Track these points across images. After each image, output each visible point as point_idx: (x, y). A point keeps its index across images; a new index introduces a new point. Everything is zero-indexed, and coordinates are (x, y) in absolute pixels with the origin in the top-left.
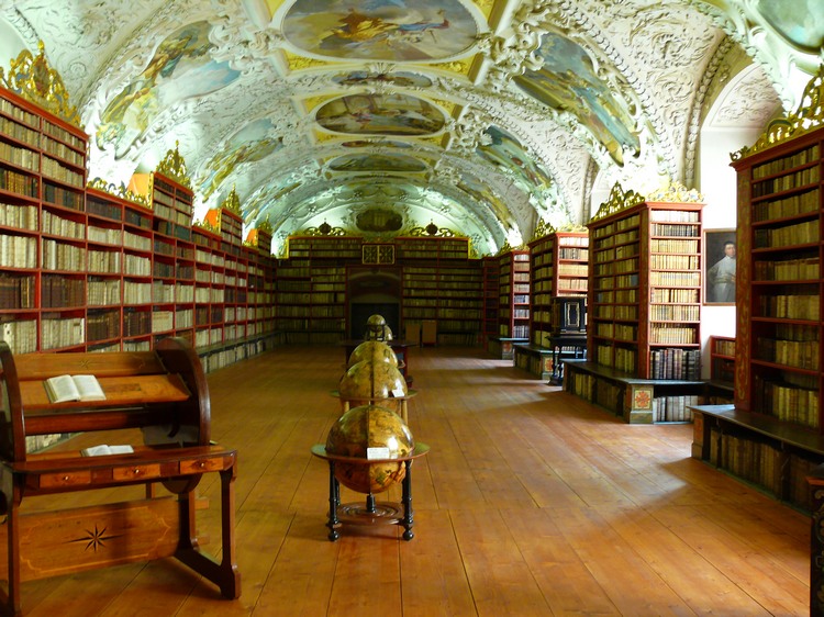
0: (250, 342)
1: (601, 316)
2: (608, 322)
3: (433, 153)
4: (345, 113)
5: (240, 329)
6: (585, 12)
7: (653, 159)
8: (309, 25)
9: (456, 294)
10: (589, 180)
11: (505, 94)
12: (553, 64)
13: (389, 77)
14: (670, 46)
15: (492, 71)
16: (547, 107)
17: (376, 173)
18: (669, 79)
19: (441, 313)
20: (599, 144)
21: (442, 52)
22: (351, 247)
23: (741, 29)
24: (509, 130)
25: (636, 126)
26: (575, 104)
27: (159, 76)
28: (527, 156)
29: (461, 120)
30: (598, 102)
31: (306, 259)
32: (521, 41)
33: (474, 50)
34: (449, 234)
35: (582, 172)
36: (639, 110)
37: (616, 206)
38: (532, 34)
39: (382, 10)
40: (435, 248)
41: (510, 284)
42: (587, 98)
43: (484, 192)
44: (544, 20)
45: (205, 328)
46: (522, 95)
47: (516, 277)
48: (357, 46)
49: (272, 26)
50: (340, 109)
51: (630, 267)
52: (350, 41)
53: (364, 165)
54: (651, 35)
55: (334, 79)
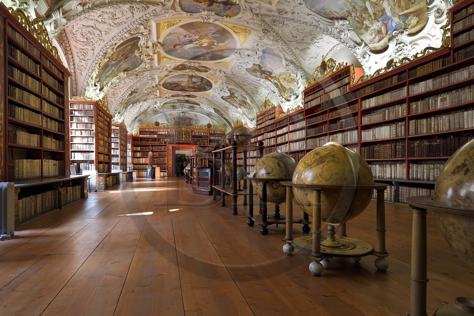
27: (272, 75)
39: (197, 50)
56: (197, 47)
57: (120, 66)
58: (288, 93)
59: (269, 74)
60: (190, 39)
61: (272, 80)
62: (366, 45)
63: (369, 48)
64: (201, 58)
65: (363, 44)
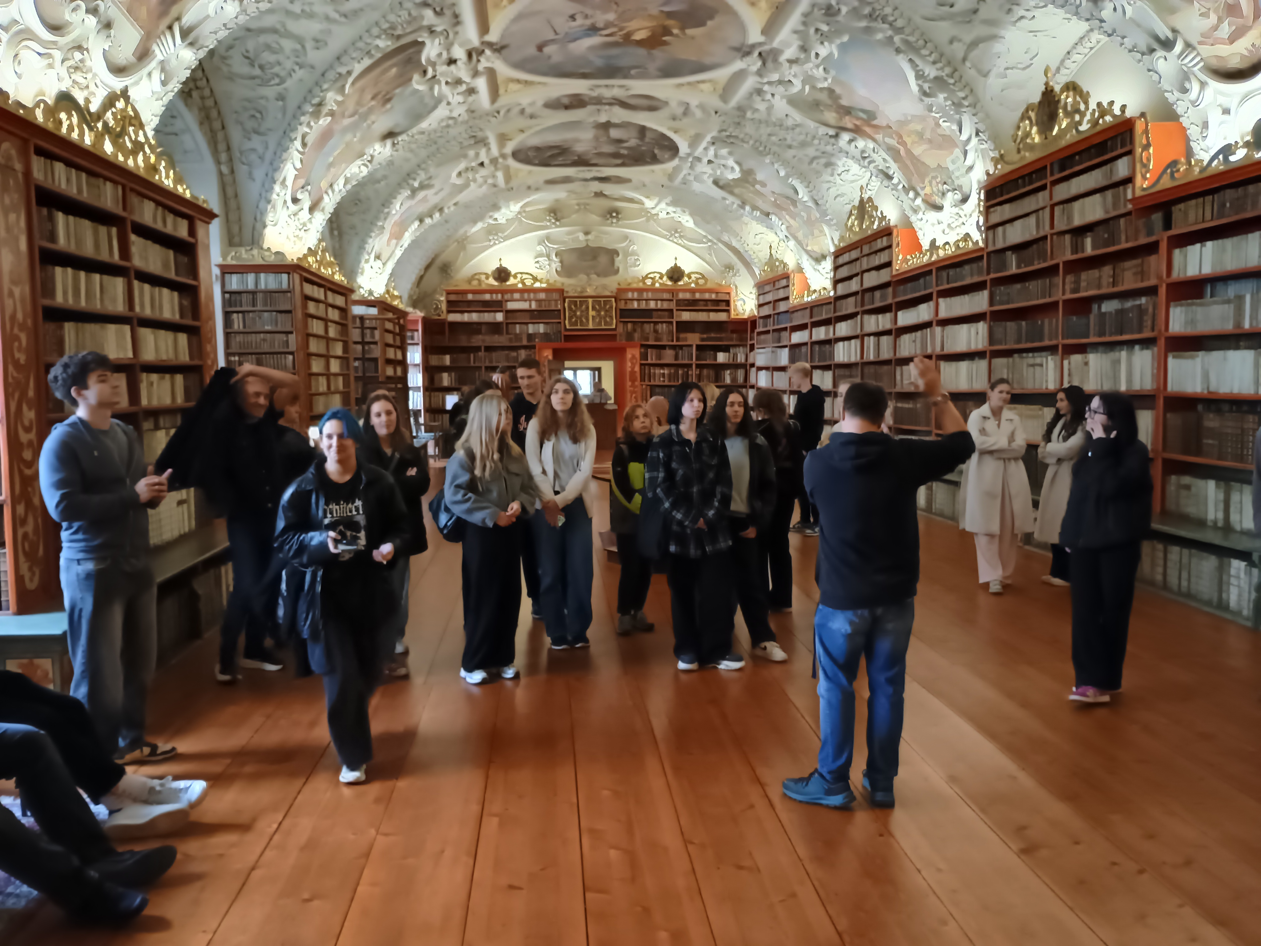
27: (875, 122)
39: (614, 51)
56: (615, 44)
57: (369, 127)
58: (934, 182)
59: (864, 116)
60: (588, 22)
61: (879, 137)
62: (1188, 45)
63: (1198, 59)
64: (633, 72)
65: (1179, 47)
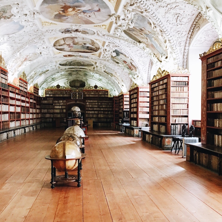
0: (31, 126)
1: (154, 114)
2: (156, 116)
3: (96, 60)
4: (64, 44)
5: (27, 121)
6: (149, 5)
7: (172, 59)
8: (49, 9)
9: (104, 109)
10: (150, 68)
11: (120, 37)
12: (137, 25)
13: (79, 31)
14: (179, 17)
15: (116, 29)
16: (135, 42)
17: (76, 67)
18: (178, 30)
19: (99, 116)
20: (153, 55)
21: (98, 21)
22: (68, 93)
23: (204, 10)
24: (122, 51)
25: (166, 47)
26: (145, 40)
28: (128, 60)
29: (105, 47)
30: (153, 39)
31: (51, 97)
32: (126, 17)
33: (110, 20)
34: (102, 89)
35: (148, 65)
36: (167, 42)
37: (159, 76)
38: (130, 14)
40: (97, 93)
41: (123, 105)
42: (149, 38)
43: (114, 74)
44: (134, 8)
45: (14, 121)
46: (127, 37)
47: (125, 103)
48: (67, 18)
49: (35, 8)
50: (62, 42)
51: (164, 97)
52: (65, 16)
53: (72, 64)
54: (172, 14)
55: (59, 31)
